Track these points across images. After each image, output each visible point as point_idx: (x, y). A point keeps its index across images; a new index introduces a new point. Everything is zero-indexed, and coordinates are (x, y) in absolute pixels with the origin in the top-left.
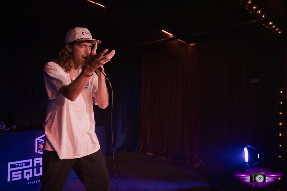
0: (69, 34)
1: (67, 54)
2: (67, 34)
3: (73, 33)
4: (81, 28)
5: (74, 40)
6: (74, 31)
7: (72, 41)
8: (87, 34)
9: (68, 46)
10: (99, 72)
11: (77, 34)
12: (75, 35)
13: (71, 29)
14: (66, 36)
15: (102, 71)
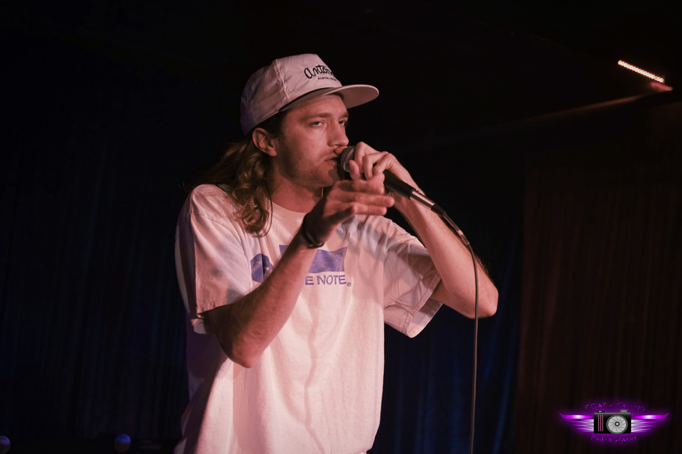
0: (256, 89)
1: (254, 167)
2: (246, 89)
3: (271, 81)
4: (294, 57)
5: (280, 106)
6: (274, 75)
7: (273, 112)
8: (323, 75)
9: (261, 136)
10: (404, 199)
11: (286, 81)
12: (278, 86)
13: (261, 71)
14: (242, 99)
15: (414, 193)
